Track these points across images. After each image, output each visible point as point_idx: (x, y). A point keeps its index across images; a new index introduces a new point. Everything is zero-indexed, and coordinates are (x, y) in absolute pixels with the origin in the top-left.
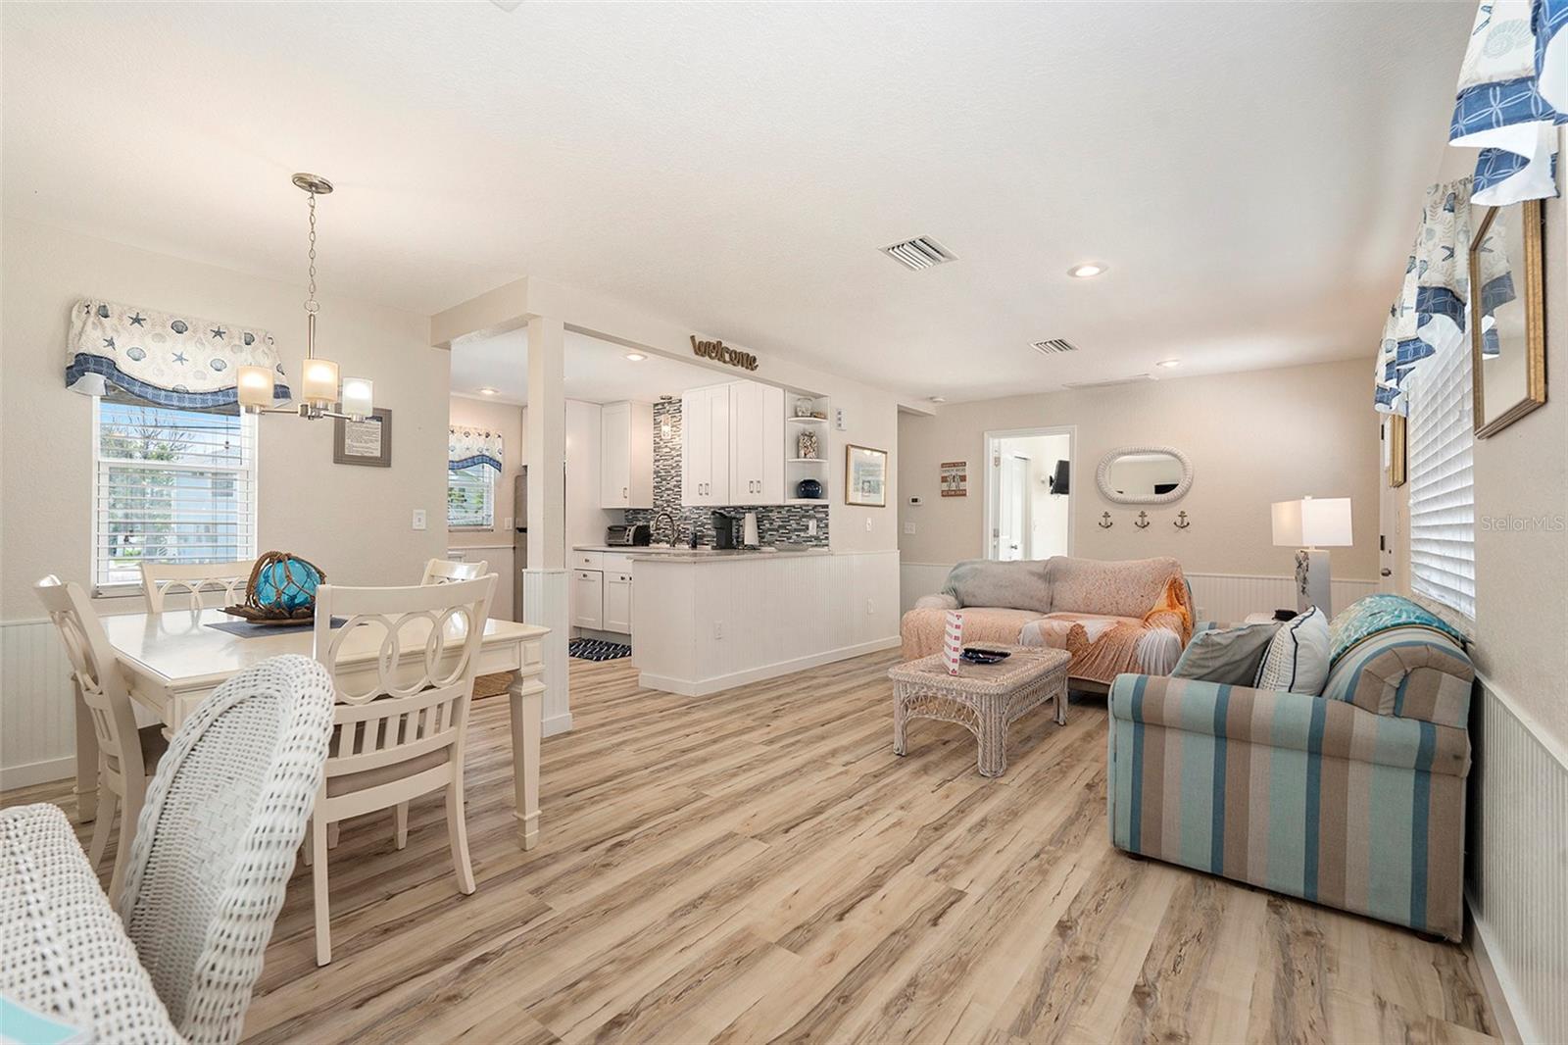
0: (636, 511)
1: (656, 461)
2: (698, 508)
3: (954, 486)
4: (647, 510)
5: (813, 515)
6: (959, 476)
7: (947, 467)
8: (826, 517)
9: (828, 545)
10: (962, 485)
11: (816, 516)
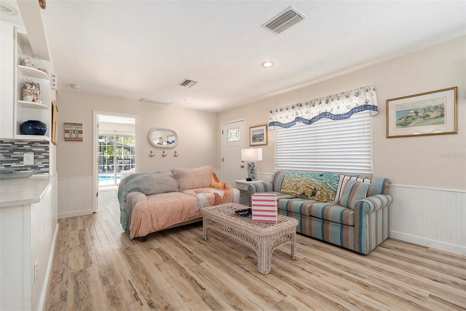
3: (74, 136)
5: (29, 149)
6: (78, 130)
7: (69, 125)
8: (46, 151)
9: (48, 172)
10: (80, 136)
11: (33, 150)
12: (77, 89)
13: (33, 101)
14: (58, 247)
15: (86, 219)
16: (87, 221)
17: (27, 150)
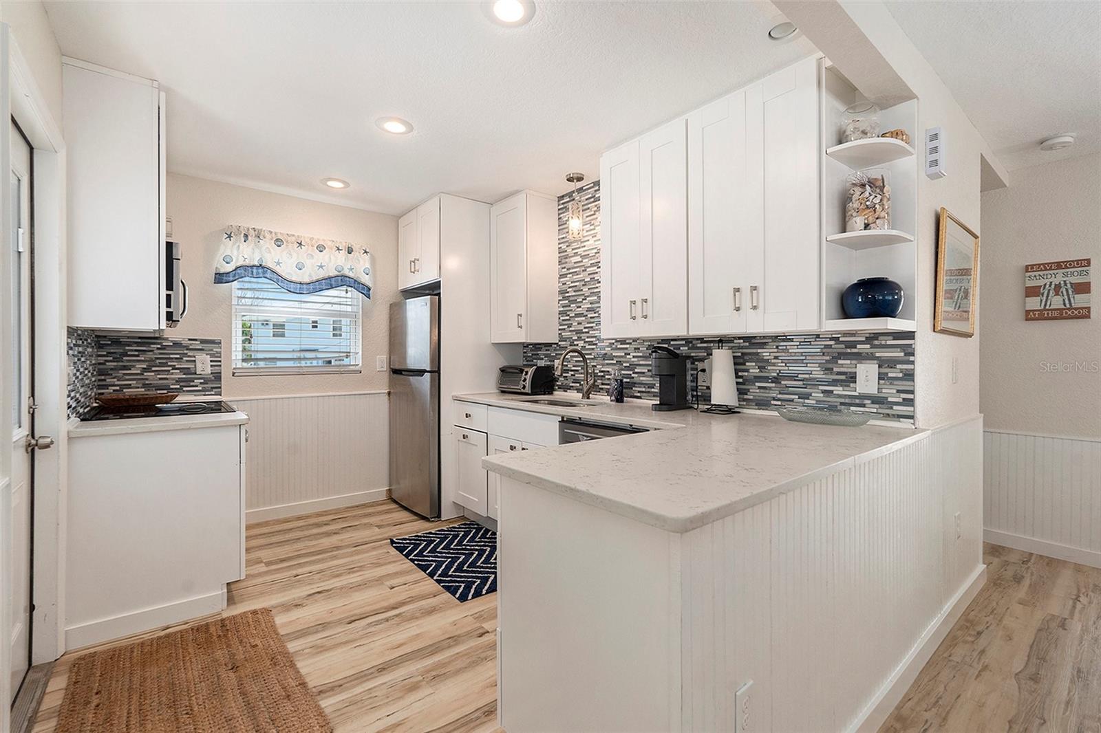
0: (537, 346)
1: (562, 276)
2: (623, 342)
3: (1057, 302)
4: (550, 345)
5: (867, 353)
6: (1071, 283)
7: (1041, 270)
8: (907, 358)
9: (912, 417)
10: (1079, 300)
11: (877, 355)
12: (1064, 145)
13: (867, 226)
14: (955, 638)
15: (1091, 586)
16: (1090, 593)
17: (863, 355)
